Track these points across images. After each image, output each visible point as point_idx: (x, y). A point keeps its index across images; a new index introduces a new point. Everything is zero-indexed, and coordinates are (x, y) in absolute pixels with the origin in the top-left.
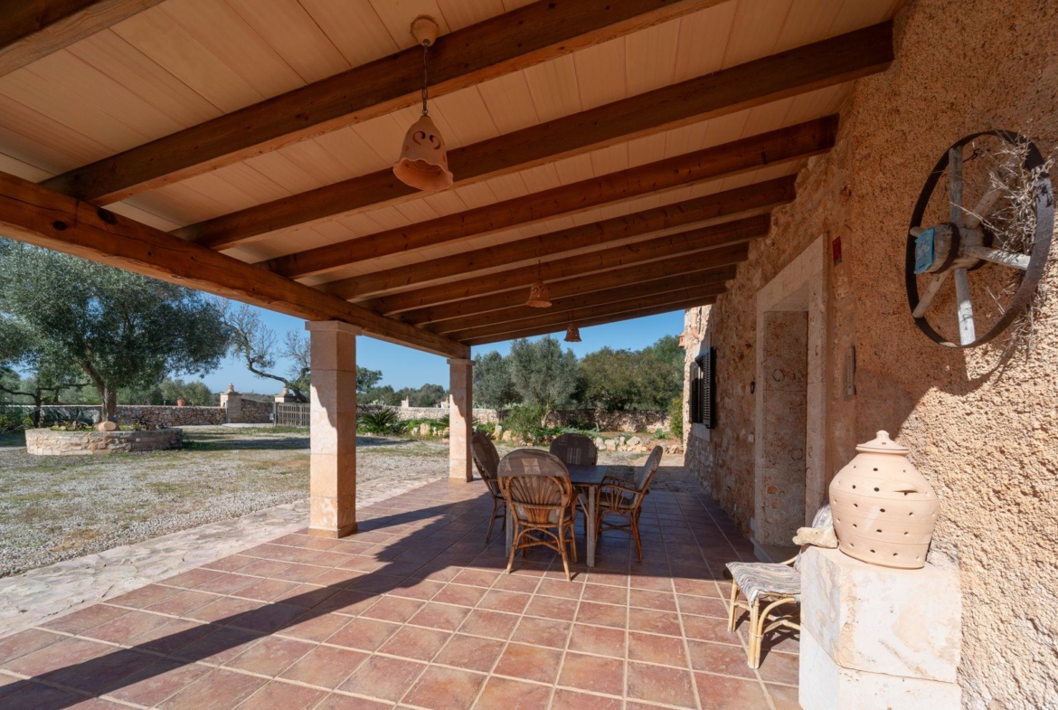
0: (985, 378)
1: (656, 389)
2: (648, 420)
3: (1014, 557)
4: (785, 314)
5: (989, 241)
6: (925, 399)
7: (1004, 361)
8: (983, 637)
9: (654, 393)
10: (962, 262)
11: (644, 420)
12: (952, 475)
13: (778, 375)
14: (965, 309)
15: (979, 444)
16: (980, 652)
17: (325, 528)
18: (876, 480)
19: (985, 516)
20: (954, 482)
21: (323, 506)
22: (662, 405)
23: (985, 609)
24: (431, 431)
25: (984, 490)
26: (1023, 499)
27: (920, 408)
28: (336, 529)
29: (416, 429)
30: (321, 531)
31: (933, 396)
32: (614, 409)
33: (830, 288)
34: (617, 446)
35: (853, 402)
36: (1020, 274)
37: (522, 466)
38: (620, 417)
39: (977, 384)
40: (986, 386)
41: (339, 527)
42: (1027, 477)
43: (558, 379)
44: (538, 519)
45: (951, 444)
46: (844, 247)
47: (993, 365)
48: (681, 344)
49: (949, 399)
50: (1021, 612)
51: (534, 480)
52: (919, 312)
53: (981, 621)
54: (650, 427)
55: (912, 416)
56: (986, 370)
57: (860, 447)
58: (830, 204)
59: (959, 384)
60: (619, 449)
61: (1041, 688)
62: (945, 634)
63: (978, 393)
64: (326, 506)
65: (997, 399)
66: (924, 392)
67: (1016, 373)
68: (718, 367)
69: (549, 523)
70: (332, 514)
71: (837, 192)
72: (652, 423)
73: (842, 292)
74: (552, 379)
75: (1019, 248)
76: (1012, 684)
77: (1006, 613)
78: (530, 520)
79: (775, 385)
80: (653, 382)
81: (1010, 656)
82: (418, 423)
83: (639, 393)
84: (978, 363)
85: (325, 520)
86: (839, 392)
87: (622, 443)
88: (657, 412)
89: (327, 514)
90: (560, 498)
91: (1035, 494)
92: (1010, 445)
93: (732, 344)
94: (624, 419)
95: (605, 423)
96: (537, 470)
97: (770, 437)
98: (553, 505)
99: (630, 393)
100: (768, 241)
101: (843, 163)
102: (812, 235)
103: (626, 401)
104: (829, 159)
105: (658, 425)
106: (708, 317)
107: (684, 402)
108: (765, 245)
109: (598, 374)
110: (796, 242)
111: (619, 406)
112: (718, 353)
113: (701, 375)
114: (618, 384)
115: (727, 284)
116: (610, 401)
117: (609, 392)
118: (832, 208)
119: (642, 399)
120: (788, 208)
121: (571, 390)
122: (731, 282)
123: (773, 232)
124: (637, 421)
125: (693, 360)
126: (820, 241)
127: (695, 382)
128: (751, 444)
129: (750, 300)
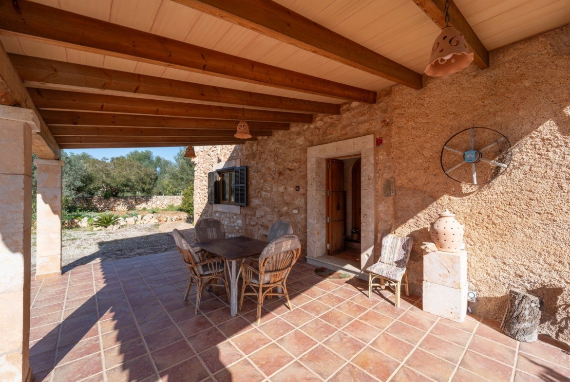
1: (144, 183)
2: (136, 202)
3: (486, 241)
4: (321, 158)
6: (442, 198)
7: (480, 189)
8: (474, 265)
9: (143, 186)
11: (133, 202)
14: (475, 175)
15: (469, 211)
19: (472, 231)
22: (148, 193)
23: (474, 257)
25: (472, 224)
26: (488, 225)
27: (439, 201)
31: (446, 197)
32: (111, 196)
34: (136, 221)
35: (392, 198)
38: (115, 202)
39: (467, 194)
40: (472, 195)
42: (490, 219)
46: (384, 141)
47: (475, 190)
49: (454, 198)
50: (489, 255)
52: (448, 172)
56: (471, 191)
58: (373, 124)
59: (460, 194)
61: (497, 273)
63: (468, 197)
65: (476, 199)
66: (441, 196)
68: (250, 176)
71: (379, 121)
72: (139, 204)
76: (486, 275)
77: (483, 256)
78: (272, 282)
79: (318, 188)
80: (142, 179)
81: (485, 268)
84: (467, 189)
87: (139, 219)
88: (143, 197)
91: (494, 224)
92: (483, 211)
93: (268, 166)
94: (118, 203)
95: (102, 206)
99: (126, 185)
100: (312, 126)
101: (385, 111)
102: (357, 133)
103: (121, 191)
104: (370, 107)
105: (144, 205)
106: (232, 150)
107: (195, 192)
108: (309, 128)
109: (101, 173)
110: (343, 132)
111: (113, 194)
112: (250, 169)
113: (219, 179)
114: (118, 180)
115: (260, 138)
116: (107, 191)
117: (107, 185)
118: (376, 125)
119: (133, 189)
120: (335, 116)
121: (79, 184)
122: (266, 137)
123: (319, 124)
124: (128, 203)
125: (214, 170)
126: (371, 137)
127: (216, 183)
128: (296, 214)
129: (293, 149)
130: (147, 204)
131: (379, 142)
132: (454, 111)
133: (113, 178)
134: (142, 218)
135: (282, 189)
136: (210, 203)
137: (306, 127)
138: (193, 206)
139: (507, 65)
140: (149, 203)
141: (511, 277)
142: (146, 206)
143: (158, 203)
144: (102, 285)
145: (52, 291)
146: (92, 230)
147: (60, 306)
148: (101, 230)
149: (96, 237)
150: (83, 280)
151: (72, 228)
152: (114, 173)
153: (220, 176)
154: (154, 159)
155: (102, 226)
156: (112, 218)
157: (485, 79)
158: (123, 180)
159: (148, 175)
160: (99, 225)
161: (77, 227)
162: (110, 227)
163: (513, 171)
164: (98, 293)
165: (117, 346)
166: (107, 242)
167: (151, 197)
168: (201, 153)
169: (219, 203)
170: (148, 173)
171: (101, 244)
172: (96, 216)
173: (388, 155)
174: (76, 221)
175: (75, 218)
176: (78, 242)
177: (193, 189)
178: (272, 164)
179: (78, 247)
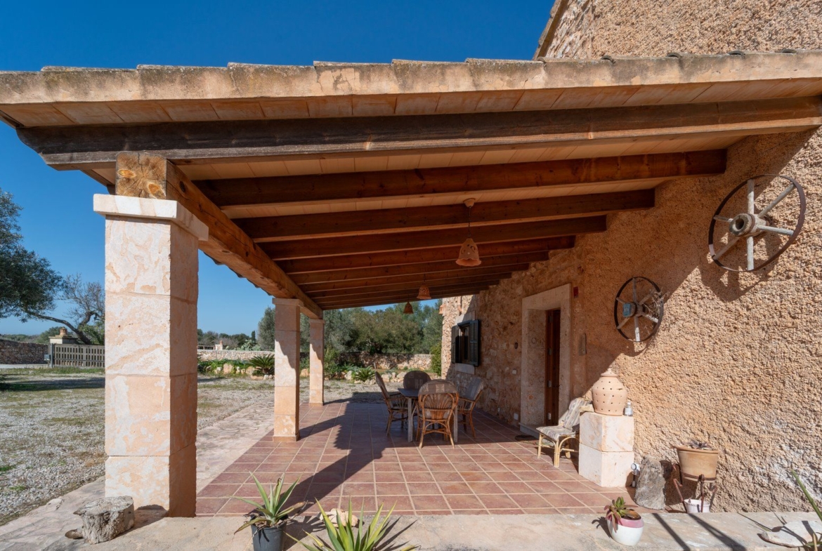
0: (641, 352)
1: (406, 339)
2: (398, 360)
3: (650, 407)
4: (537, 310)
5: (644, 310)
6: (619, 357)
7: (647, 347)
8: (640, 434)
9: (405, 342)
10: (637, 315)
11: (396, 360)
12: (629, 383)
13: (534, 340)
14: (637, 330)
15: (639, 373)
16: (639, 439)
17: (286, 436)
18: (610, 386)
19: (641, 396)
20: (630, 386)
21: (284, 421)
22: (409, 351)
23: (641, 425)
24: (235, 370)
25: (640, 387)
26: (652, 389)
27: (617, 360)
28: (294, 436)
29: (219, 369)
30: (283, 437)
31: (622, 356)
32: (375, 352)
33: (572, 307)
34: (390, 378)
35: (584, 356)
36: (655, 324)
37: (435, 388)
38: (379, 358)
39: (638, 353)
40: (641, 354)
41: (296, 434)
42: (654, 382)
43: (338, 330)
44: (438, 417)
45: (629, 373)
46: (579, 292)
47: (644, 348)
48: (440, 313)
49: (628, 357)
50: (652, 423)
51: (439, 396)
52: (620, 327)
53: (640, 429)
54: (399, 365)
55: (614, 363)
56: (641, 349)
57: (603, 374)
58: (572, 271)
59: (632, 353)
60: (392, 381)
61: (658, 443)
62: (630, 435)
63: (638, 356)
64: (287, 420)
65: (645, 359)
66: (618, 355)
67: (651, 351)
68: (483, 331)
69: (443, 419)
70: (292, 426)
71: (576, 268)
72: (401, 362)
73: (578, 310)
74: (333, 330)
75: (654, 316)
76: (650, 446)
77: (648, 424)
78: (433, 418)
79: (533, 345)
80: (403, 334)
81: (649, 437)
82: (221, 363)
83: (394, 342)
84: (638, 347)
85: (286, 430)
86: (576, 352)
87: (394, 377)
88: (405, 355)
89: (287, 426)
90: (452, 405)
91: (656, 387)
92: (649, 373)
93: (496, 320)
94: (382, 360)
95: (367, 362)
96: (443, 390)
97: (530, 371)
98: (447, 409)
99: (388, 341)
100: (528, 273)
101: (579, 257)
102: (560, 281)
103: (384, 347)
104: (570, 251)
105: (405, 364)
106: (469, 301)
107: (443, 349)
108: (526, 275)
109: (366, 327)
110: (550, 281)
111: (378, 350)
112: (482, 323)
113: (460, 334)
114: (380, 335)
115: (491, 287)
116: (372, 346)
117: (372, 340)
118: (573, 273)
119: (395, 346)
120: (544, 262)
121: (347, 338)
122: (495, 286)
123: (533, 270)
124: (391, 361)
125: (456, 324)
126: (568, 286)
127: (458, 338)
128: (515, 375)
129: (514, 300)
130: (408, 363)
131: (575, 292)
132: (629, 256)
133: (376, 333)
134: (396, 376)
135: (504, 346)
136: (452, 362)
137: (524, 274)
138: (440, 366)
139: (668, 204)
140: (411, 363)
141: (667, 448)
142: (408, 365)
143: (420, 362)
144: (342, 414)
145: (316, 412)
146: (353, 383)
147: (318, 419)
148: (360, 383)
149: (354, 388)
150: (334, 410)
151: (339, 380)
152: (377, 329)
153: (462, 331)
154: (422, 309)
155: (361, 379)
156: (370, 373)
157: (652, 220)
158: (383, 335)
159: (410, 330)
160: (359, 379)
161: (344, 379)
162: (367, 382)
163: (671, 326)
164: (338, 417)
165: (336, 437)
166: (361, 393)
167: (413, 356)
168: (447, 304)
169: (461, 362)
170: (410, 327)
171: (355, 394)
172: (359, 370)
173: (583, 307)
174: (343, 373)
175: (343, 371)
176: (341, 390)
177: (441, 346)
178: (499, 317)
179: (339, 393)
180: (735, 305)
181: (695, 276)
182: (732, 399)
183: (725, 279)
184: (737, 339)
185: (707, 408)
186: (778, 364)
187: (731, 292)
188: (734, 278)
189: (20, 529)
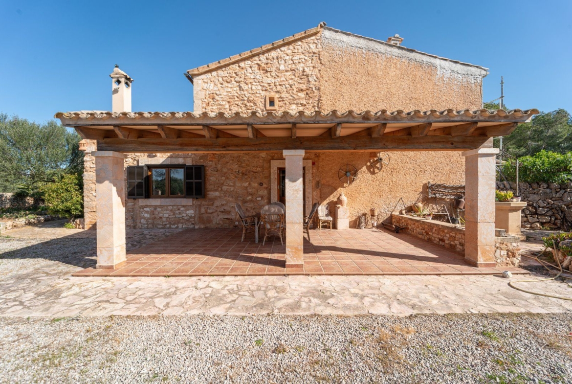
0: (346, 187)
35: (319, 189)
52: (341, 179)
67: (350, 186)
86: (314, 187)
93: (230, 168)
112: (207, 168)
128: (259, 200)
129: (256, 159)
131: (313, 164)
135: (246, 184)
153: (149, 171)
163: (357, 180)
173: (318, 170)
178: (235, 167)
180: (374, 176)
181: (364, 168)
182: (373, 197)
183: (372, 170)
184: (374, 183)
185: (367, 200)
186: (382, 189)
187: (373, 173)
188: (374, 170)
189: (504, 305)
